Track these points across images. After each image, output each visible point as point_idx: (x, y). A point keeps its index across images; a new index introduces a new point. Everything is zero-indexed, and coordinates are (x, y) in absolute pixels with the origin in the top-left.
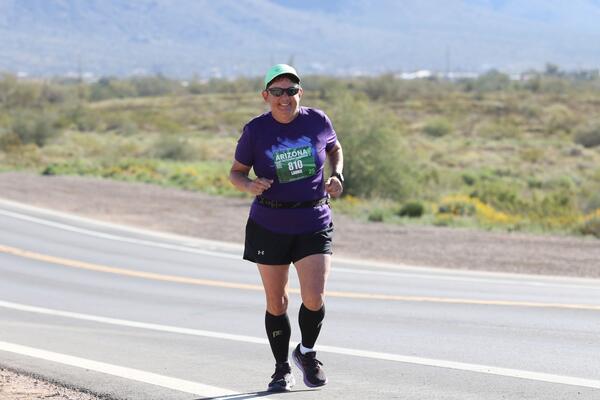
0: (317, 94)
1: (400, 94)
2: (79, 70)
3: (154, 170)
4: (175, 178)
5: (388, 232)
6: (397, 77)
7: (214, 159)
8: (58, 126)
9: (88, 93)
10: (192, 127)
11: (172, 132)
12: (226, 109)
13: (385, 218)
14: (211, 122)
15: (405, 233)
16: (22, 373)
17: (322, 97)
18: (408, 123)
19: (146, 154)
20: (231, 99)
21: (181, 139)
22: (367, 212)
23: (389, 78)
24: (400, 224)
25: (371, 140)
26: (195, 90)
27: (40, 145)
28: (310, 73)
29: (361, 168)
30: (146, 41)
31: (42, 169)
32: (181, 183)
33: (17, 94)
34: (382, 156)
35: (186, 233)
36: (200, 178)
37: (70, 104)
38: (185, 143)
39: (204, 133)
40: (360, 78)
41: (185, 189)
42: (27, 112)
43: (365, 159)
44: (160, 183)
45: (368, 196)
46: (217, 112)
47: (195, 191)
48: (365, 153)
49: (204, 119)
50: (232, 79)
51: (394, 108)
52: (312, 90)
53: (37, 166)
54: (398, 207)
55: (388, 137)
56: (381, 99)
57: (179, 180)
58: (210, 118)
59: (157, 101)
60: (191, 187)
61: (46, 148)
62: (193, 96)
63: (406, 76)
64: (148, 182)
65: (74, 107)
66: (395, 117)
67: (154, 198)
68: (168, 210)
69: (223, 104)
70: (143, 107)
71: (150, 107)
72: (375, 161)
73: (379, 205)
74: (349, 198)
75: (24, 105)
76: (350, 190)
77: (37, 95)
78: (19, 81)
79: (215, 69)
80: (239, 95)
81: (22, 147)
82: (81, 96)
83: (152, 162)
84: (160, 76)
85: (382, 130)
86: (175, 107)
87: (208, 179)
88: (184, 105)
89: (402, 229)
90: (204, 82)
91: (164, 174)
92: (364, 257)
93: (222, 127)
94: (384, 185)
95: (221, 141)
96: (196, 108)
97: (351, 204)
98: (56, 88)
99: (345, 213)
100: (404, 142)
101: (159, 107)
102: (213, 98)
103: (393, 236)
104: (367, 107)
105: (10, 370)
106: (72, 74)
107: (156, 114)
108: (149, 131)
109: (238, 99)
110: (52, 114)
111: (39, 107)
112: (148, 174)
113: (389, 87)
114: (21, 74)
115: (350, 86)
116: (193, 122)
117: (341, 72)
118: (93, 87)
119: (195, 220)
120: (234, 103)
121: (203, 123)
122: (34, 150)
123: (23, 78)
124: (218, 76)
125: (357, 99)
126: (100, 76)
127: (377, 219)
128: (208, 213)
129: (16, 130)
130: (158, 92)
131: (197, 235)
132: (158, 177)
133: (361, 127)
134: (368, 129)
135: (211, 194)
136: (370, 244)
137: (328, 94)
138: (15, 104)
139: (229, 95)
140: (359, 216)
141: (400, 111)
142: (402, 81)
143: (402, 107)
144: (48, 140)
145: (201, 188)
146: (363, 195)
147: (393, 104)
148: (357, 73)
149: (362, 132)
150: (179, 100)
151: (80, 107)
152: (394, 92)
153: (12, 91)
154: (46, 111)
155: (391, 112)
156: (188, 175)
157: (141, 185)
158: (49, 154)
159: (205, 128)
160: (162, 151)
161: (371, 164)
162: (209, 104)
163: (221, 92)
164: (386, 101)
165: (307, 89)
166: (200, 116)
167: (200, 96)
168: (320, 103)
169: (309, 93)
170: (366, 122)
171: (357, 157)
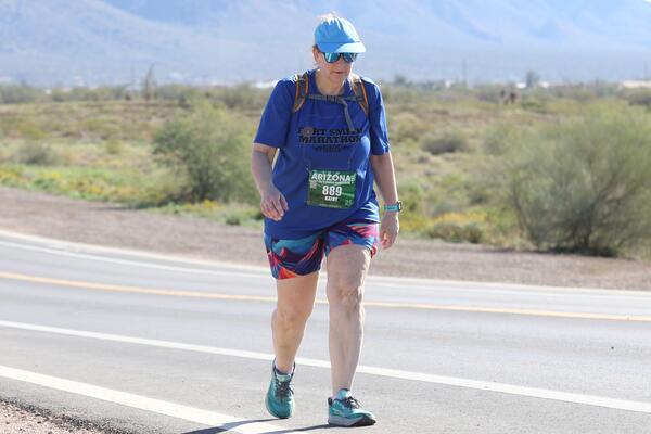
0: (176, 102)
1: (255, 103)
3: (19, 175)
4: (39, 182)
5: (244, 235)
6: (252, 86)
7: (77, 164)
10: (56, 134)
11: (37, 138)
12: (88, 117)
13: (242, 222)
14: (73, 129)
17: (186, 107)
19: (11, 159)
20: (92, 107)
21: (45, 145)
22: (225, 216)
23: (245, 87)
25: (229, 147)
26: (58, 98)
28: (169, 82)
29: (219, 174)
30: (11, 50)
32: (45, 187)
34: (239, 162)
35: (50, 236)
36: (64, 183)
38: (48, 149)
39: (65, 139)
40: (218, 87)
41: (49, 193)
43: (223, 165)
44: (25, 188)
45: (226, 201)
46: (80, 119)
47: (59, 195)
48: (223, 159)
49: (67, 126)
50: (93, 87)
51: (250, 116)
52: (171, 98)
54: (254, 211)
56: (237, 108)
57: (44, 184)
58: (73, 125)
59: (21, 108)
60: (54, 190)
62: (58, 104)
63: (260, 85)
64: (13, 186)
67: (19, 202)
68: (33, 213)
69: (85, 112)
70: (8, 114)
71: (15, 114)
72: (233, 168)
73: (236, 209)
74: (207, 202)
76: (209, 195)
79: (77, 78)
80: (101, 102)
83: (17, 167)
84: (24, 83)
85: (239, 137)
86: (39, 114)
87: (71, 183)
88: (46, 112)
89: (258, 232)
90: (67, 90)
91: (29, 178)
92: (223, 259)
93: (84, 134)
94: (241, 189)
95: (83, 147)
96: (60, 115)
97: (210, 208)
99: (203, 216)
101: (24, 115)
102: (75, 105)
103: (249, 238)
104: (226, 116)
107: (20, 120)
108: (14, 137)
109: (100, 106)
112: (14, 179)
113: (244, 95)
115: (208, 95)
116: (57, 129)
117: (198, 82)
119: (60, 223)
120: (96, 110)
121: (66, 130)
124: (81, 84)
125: (215, 107)
127: (234, 222)
128: (71, 216)
130: (22, 100)
131: (62, 237)
132: (21, 181)
133: (219, 134)
134: (225, 136)
135: (74, 198)
136: (229, 246)
137: (188, 102)
139: (92, 103)
140: (217, 220)
142: (259, 89)
145: (64, 192)
146: (221, 199)
147: (248, 112)
148: (214, 82)
149: (219, 140)
150: (42, 108)
155: (247, 119)
156: (52, 180)
157: (6, 189)
159: (67, 135)
160: (27, 157)
161: (229, 170)
162: (72, 112)
163: (83, 100)
164: (243, 109)
165: (166, 97)
166: (63, 123)
167: (63, 104)
168: (180, 111)
169: (168, 102)
170: (224, 130)
171: (214, 163)
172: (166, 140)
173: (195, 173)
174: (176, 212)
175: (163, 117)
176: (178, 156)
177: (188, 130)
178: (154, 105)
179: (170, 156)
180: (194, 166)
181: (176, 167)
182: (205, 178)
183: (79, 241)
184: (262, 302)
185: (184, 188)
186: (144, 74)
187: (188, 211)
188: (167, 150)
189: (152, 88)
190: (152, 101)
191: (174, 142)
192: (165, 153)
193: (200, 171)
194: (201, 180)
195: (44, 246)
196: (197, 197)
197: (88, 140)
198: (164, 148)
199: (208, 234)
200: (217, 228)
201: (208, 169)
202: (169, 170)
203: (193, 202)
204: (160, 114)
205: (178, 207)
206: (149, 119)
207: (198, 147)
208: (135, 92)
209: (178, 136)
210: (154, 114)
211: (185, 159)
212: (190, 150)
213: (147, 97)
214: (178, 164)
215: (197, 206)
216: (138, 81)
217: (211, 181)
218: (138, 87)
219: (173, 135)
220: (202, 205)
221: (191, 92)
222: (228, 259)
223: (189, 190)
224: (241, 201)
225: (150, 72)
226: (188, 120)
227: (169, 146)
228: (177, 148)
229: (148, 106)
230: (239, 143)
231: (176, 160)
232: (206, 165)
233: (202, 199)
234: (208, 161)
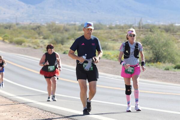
0: (149, 30)
1: (175, 31)
2: (75, 21)
5: (171, 73)
6: (174, 25)
7: (116, 50)
8: (68, 39)
9: (77, 28)
10: (110, 40)
11: (104, 41)
12: (120, 34)
13: (170, 69)
14: (115, 38)
15: (176, 74)
16: (58, 115)
17: (151, 31)
18: (178, 39)
20: (122, 31)
21: (106, 43)
22: (164, 67)
23: (172, 25)
24: (174, 71)
25: (166, 45)
26: (111, 28)
27: (63, 44)
28: (147, 23)
29: (163, 54)
30: (96, 12)
31: (63, 52)
32: (106, 57)
33: (55, 29)
34: (169, 50)
35: (108, 73)
36: (112, 56)
37: (72, 32)
38: (107, 45)
39: (113, 42)
40: (162, 25)
41: (107, 59)
42: (58, 34)
43: (164, 51)
45: (164, 62)
46: (118, 35)
47: (110, 59)
48: (164, 49)
49: (113, 37)
50: (122, 25)
51: (173, 35)
52: (148, 29)
53: (62, 51)
54: (174, 66)
55: (171, 44)
56: (169, 32)
57: (106, 56)
58: (115, 37)
59: (99, 31)
60: (109, 58)
61: (64, 45)
62: (110, 30)
63: (177, 25)
65: (73, 33)
66: (173, 37)
68: (102, 65)
69: (120, 33)
71: (97, 33)
72: (167, 51)
73: (168, 65)
74: (158, 62)
75: (58, 32)
76: (159, 60)
77: (62, 29)
78: (56, 24)
79: (117, 22)
80: (124, 30)
81: (57, 45)
82: (75, 29)
84: (100, 23)
85: (169, 41)
86: (105, 33)
87: (115, 56)
88: (107, 33)
89: (175, 73)
90: (114, 26)
92: (163, 81)
93: (119, 40)
94: (170, 59)
95: (119, 44)
96: (111, 34)
97: (159, 64)
98: (68, 27)
99: (157, 67)
100: (176, 45)
101: (99, 33)
102: (116, 31)
103: (172, 75)
104: (165, 34)
105: (54, 114)
106: (72, 23)
107: (99, 35)
109: (124, 31)
110: (66, 35)
111: (62, 33)
113: (172, 28)
114: (57, 22)
115: (159, 28)
116: (110, 38)
117: (156, 23)
118: (79, 27)
119: (111, 69)
120: (123, 32)
121: (113, 39)
122: (61, 46)
123: (57, 24)
124: (118, 24)
125: (161, 32)
126: (81, 23)
127: (167, 69)
128: (114, 66)
129: (55, 40)
130: (99, 29)
131: (111, 73)
133: (163, 40)
134: (165, 42)
135: (116, 61)
136: (165, 77)
137: (152, 30)
138: (55, 32)
139: (122, 30)
140: (161, 68)
141: (175, 36)
142: (176, 26)
143: (175, 34)
144: (65, 43)
145: (113, 59)
146: (163, 62)
147: (172, 33)
148: (161, 23)
149: (163, 42)
150: (105, 31)
151: (75, 33)
152: (173, 30)
153: (54, 28)
154: (64, 34)
155: (172, 36)
156: (108, 55)
158: (65, 47)
159: (114, 40)
161: (166, 52)
162: (115, 33)
163: (119, 29)
164: (171, 32)
165: (146, 28)
166: (112, 36)
167: (112, 30)
168: (150, 33)
169: (146, 30)
170: (164, 39)
171: (161, 50)
172: (146, 42)
173: (155, 53)
174: (148, 66)
175: (145, 35)
176: (149, 47)
177: (152, 39)
178: (142, 31)
179: (146, 47)
180: (154, 51)
181: (148, 51)
182: (158, 55)
183: (117, 75)
184: (176, 95)
185: (151, 58)
186: (139, 21)
187: (152, 65)
188: (146, 45)
189: (141, 25)
190: (141, 29)
191: (148, 43)
192: (145, 46)
193: (156, 53)
194: (156, 55)
195: (106, 76)
196: (155, 61)
197: (120, 42)
198: (145, 45)
199: (159, 73)
200: (161, 71)
201: (159, 51)
202: (146, 52)
203: (154, 63)
204: (144, 34)
205: (149, 64)
206: (140, 35)
207: (156, 45)
208: (136, 26)
209: (149, 41)
210: (142, 34)
211: (151, 48)
212: (153, 46)
213: (140, 28)
214: (149, 50)
215: (155, 64)
216: (137, 23)
217: (160, 56)
218: (137, 25)
219: (148, 41)
220: (157, 63)
221: (154, 27)
222: (165, 81)
223: (153, 59)
224: (169, 63)
225: (141, 20)
226: (153, 36)
227: (147, 44)
228: (149, 45)
229: (140, 31)
230: (169, 44)
231: (149, 49)
232: (158, 50)
233: (157, 62)
234: (159, 49)
